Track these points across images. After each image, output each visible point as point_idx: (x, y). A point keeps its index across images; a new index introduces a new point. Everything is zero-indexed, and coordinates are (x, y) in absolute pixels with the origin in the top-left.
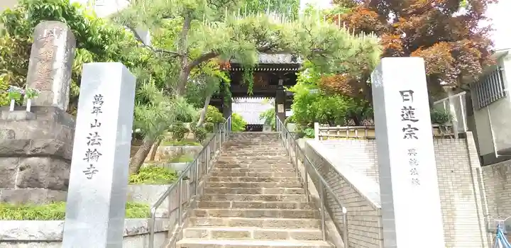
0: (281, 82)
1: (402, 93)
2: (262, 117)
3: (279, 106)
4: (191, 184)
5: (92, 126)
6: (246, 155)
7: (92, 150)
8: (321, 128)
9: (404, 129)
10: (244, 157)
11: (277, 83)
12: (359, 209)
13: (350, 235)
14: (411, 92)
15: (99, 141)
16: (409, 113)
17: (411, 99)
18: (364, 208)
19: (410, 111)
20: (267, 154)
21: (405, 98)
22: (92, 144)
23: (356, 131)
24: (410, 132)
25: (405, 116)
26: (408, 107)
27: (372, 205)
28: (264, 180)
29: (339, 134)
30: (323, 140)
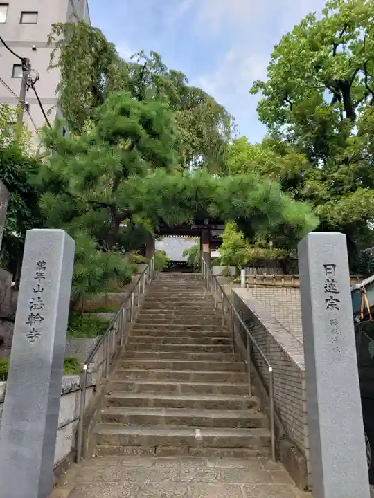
0: (206, 221)
1: (325, 266)
2: (185, 254)
3: (204, 245)
4: (116, 333)
5: (35, 291)
6: (172, 300)
7: (35, 314)
8: (247, 275)
9: (327, 300)
10: (169, 302)
11: (202, 223)
12: (284, 368)
13: (275, 392)
14: (334, 266)
15: (42, 306)
16: (331, 286)
17: (333, 272)
18: (289, 368)
19: (332, 283)
20: (191, 299)
21: (328, 271)
22: (35, 308)
23: (283, 280)
24: (332, 303)
25: (328, 288)
26: (330, 280)
27: (296, 367)
28: (189, 328)
29: (265, 282)
30: (250, 287)
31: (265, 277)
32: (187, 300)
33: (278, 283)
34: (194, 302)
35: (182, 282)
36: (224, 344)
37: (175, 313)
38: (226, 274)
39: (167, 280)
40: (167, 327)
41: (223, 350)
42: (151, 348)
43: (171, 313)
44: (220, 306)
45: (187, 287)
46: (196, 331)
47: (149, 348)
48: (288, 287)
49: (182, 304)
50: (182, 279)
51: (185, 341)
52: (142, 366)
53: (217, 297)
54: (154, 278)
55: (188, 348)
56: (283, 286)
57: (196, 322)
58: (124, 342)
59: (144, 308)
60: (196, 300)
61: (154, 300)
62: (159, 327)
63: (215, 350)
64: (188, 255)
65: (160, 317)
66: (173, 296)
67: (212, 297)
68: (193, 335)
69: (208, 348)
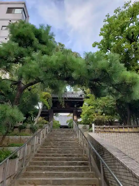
0: (75, 106)
2: (67, 122)
3: (74, 116)
6: (58, 141)
8: (96, 126)
10: (57, 142)
11: (73, 107)
20: (68, 140)
23: (113, 128)
28: (65, 156)
29: (105, 130)
30: (97, 133)
31: (104, 128)
32: (66, 140)
33: (111, 130)
34: (69, 142)
35: (64, 132)
36: (84, 165)
37: (59, 148)
38: (85, 128)
39: (57, 132)
40: (53, 156)
41: (84, 169)
42: (41, 169)
43: (57, 147)
44: (82, 143)
45: (66, 135)
46: (69, 158)
47: (40, 169)
48: (116, 132)
49: (63, 143)
50: (64, 131)
51: (63, 164)
52: (32, 183)
53: (80, 139)
54: (51, 131)
55: (63, 169)
56: (114, 132)
57: (69, 152)
58: (25, 166)
59: (43, 145)
60: (70, 140)
61: (49, 141)
62: (49, 155)
63: (80, 169)
64: (69, 123)
65: (51, 150)
66: (59, 139)
67: (78, 140)
68: (67, 160)
69: (75, 168)
